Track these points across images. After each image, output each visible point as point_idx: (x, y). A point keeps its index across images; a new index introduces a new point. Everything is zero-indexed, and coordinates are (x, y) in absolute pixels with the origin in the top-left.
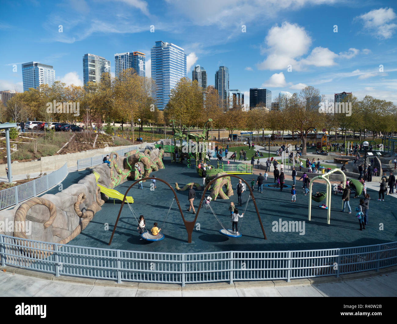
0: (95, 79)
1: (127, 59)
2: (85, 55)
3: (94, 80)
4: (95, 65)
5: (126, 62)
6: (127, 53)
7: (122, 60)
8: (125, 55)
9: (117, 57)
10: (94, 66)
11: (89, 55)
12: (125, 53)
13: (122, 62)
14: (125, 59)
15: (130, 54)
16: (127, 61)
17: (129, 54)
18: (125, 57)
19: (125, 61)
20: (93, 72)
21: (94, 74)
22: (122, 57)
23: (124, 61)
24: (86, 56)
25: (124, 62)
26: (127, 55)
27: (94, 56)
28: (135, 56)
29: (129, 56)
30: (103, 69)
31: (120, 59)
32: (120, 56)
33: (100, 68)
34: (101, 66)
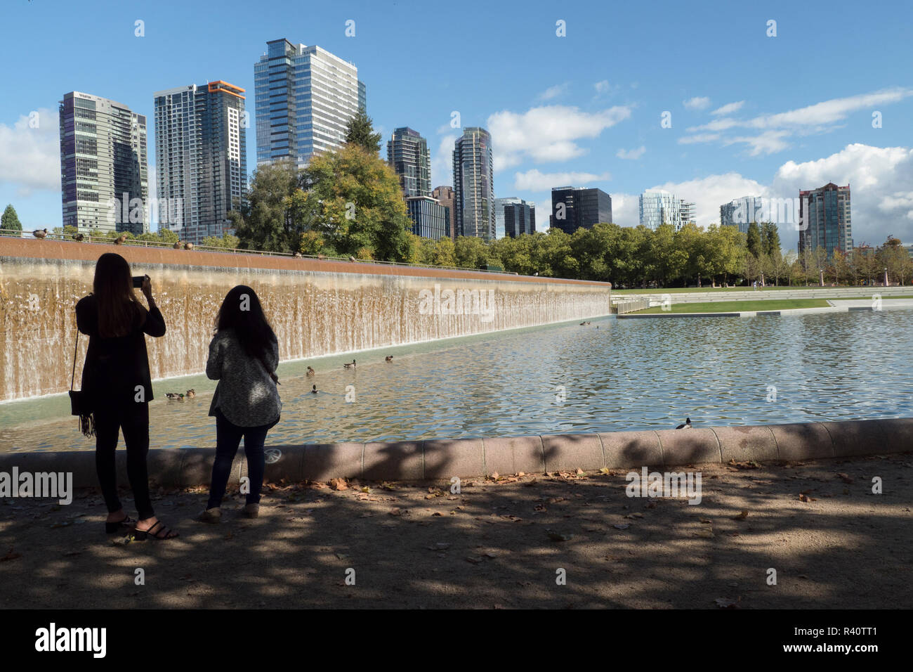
0: (96, 167)
1: (191, 104)
2: (65, 96)
3: (92, 170)
4: (95, 126)
5: (186, 115)
6: (191, 88)
7: (177, 108)
8: (185, 93)
9: (160, 101)
10: (92, 128)
11: (76, 95)
12: (184, 89)
13: (177, 113)
14: (185, 105)
15: (199, 88)
16: (191, 109)
17: (195, 89)
18: (185, 99)
19: (185, 110)
20: (92, 146)
21: (96, 153)
22: (177, 97)
23: (179, 110)
24: (69, 99)
25: (182, 113)
26: (191, 93)
27: (93, 98)
28: (212, 93)
29: (196, 96)
30: (121, 138)
31: (169, 107)
32: (169, 96)
33: (112, 135)
34: (115, 128)
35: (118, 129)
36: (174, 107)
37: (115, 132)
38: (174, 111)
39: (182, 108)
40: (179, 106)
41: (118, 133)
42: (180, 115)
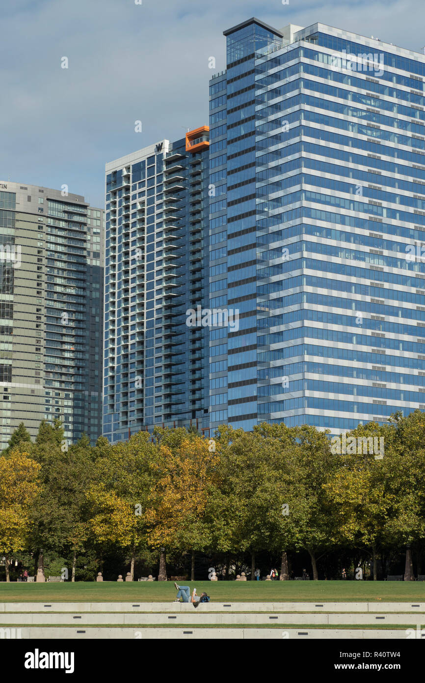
1: (160, 177)
4: (12, 238)
5: (151, 201)
6: (159, 148)
7: (138, 191)
8: (151, 159)
9: (114, 179)
10: (6, 243)
12: (150, 151)
13: (138, 200)
14: (151, 181)
15: (173, 147)
16: (160, 188)
17: (166, 149)
18: (151, 171)
19: (151, 191)
22: (138, 168)
23: (142, 194)
25: (145, 198)
26: (160, 158)
28: (194, 153)
29: (169, 162)
30: (64, 258)
31: (127, 189)
32: (128, 168)
33: (45, 254)
34: (53, 239)
35: (60, 241)
36: (134, 188)
37: (52, 247)
38: (134, 197)
39: (145, 188)
40: (142, 184)
41: (60, 249)
42: (142, 203)
